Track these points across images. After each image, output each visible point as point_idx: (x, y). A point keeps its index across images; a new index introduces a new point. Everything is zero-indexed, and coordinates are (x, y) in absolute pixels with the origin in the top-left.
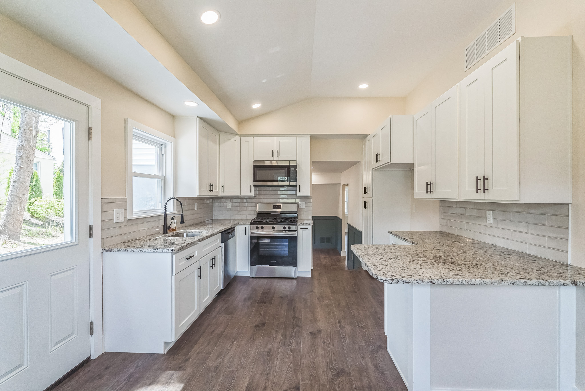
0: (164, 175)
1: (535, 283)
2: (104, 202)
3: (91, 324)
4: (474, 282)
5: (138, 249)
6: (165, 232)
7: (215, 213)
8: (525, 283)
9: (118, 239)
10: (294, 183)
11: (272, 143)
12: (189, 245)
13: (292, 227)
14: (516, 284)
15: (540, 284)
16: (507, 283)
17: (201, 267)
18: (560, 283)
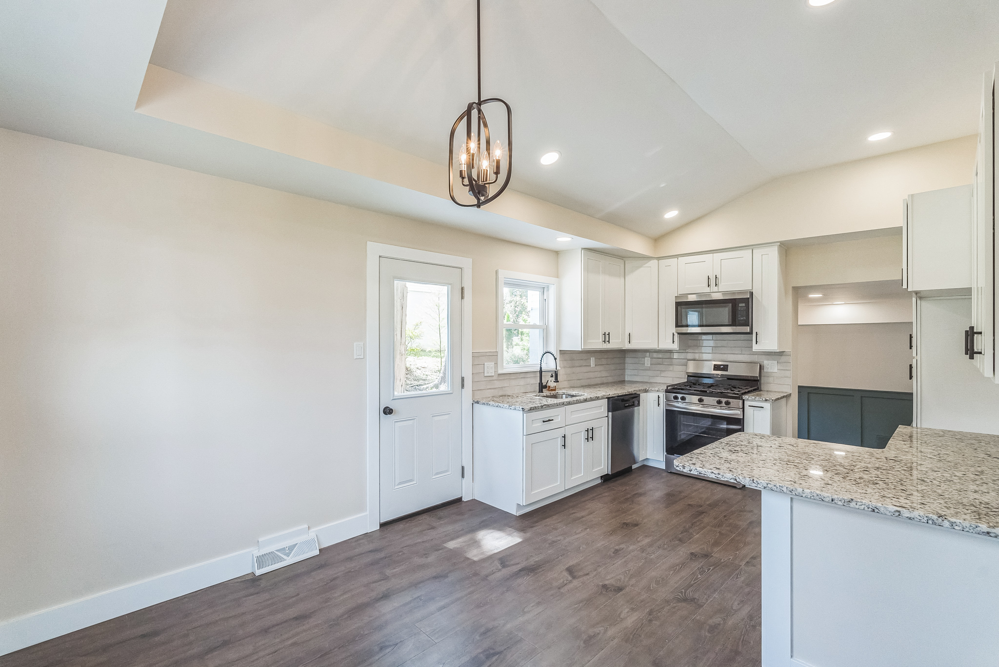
0: (547, 324)
1: (919, 518)
2: (475, 356)
3: (463, 468)
4: (801, 493)
5: (497, 404)
6: (541, 391)
7: (628, 372)
8: (897, 514)
9: (489, 393)
10: (748, 329)
11: (709, 265)
12: (548, 407)
13: (733, 402)
14: (879, 512)
15: (930, 522)
16: (861, 505)
17: (565, 435)
18: (978, 529)
